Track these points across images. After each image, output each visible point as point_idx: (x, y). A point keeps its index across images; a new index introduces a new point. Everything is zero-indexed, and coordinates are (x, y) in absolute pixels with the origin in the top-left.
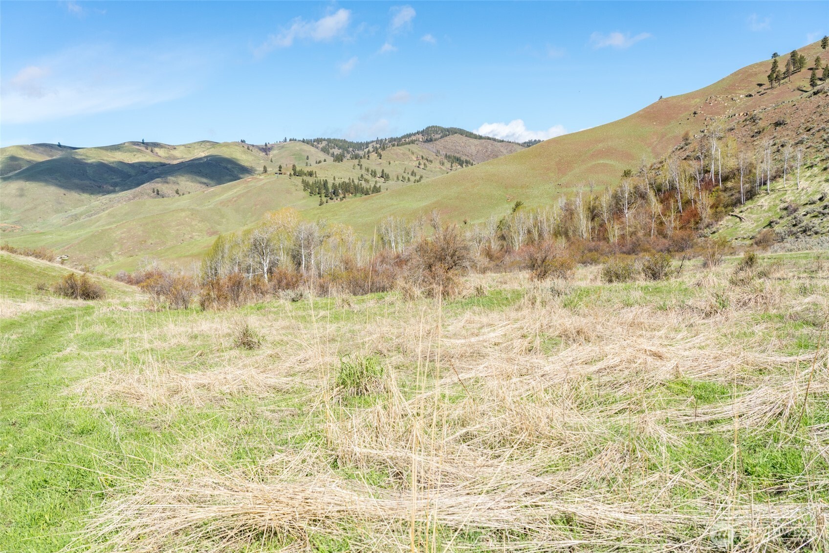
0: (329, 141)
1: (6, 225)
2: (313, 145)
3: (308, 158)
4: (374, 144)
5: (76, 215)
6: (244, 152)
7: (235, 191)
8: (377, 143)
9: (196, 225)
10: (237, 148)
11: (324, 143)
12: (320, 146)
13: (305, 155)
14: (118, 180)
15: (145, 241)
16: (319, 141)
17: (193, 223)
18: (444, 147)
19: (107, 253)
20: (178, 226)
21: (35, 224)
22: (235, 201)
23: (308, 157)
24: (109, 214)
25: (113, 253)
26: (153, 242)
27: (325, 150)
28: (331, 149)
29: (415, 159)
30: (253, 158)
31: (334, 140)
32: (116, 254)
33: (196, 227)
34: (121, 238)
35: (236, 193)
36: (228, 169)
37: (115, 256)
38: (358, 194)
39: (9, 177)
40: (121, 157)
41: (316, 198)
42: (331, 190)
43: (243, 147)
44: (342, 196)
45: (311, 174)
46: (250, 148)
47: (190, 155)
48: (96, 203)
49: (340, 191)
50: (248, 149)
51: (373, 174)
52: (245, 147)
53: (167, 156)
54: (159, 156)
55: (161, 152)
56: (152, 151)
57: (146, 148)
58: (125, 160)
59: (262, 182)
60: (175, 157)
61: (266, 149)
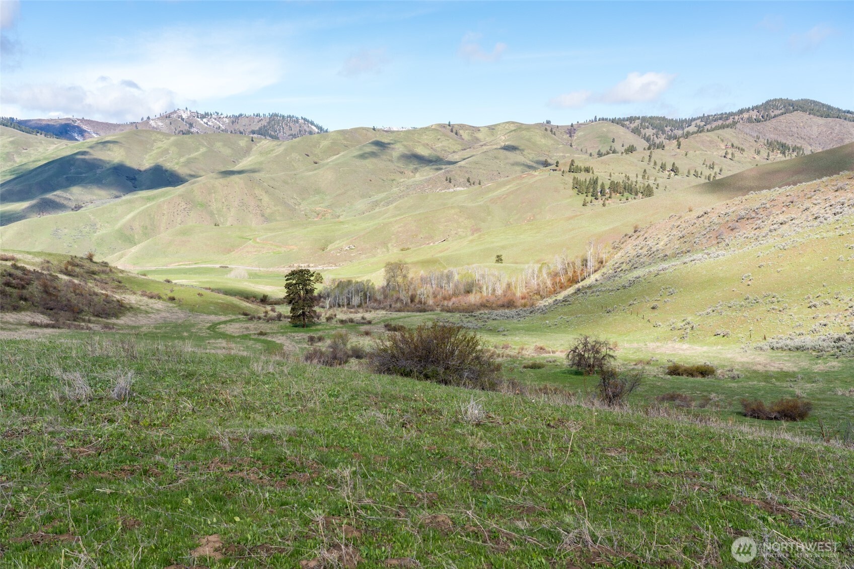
0: (644, 119)
1: (320, 208)
2: (623, 126)
3: (614, 141)
4: (698, 122)
5: (377, 201)
6: (545, 136)
7: (508, 187)
8: (702, 121)
9: (462, 222)
10: (537, 131)
11: (638, 122)
12: (632, 126)
13: (611, 136)
15: (417, 236)
16: (631, 119)
17: (460, 220)
18: (775, 129)
19: (384, 244)
20: (446, 222)
21: (343, 208)
22: (504, 198)
23: (614, 139)
24: (396, 207)
25: (389, 245)
26: (422, 236)
27: (636, 131)
28: (644, 129)
29: (724, 148)
30: (552, 142)
31: (651, 118)
32: (392, 245)
33: (463, 223)
34: (398, 232)
35: (508, 189)
37: (391, 248)
38: (626, 194)
39: (327, 164)
40: (426, 142)
41: (582, 197)
42: (599, 189)
43: (546, 130)
44: (608, 196)
45: (587, 170)
46: (554, 130)
47: (493, 138)
48: (395, 190)
49: (608, 191)
50: (551, 131)
51: (663, 167)
52: (549, 129)
53: (470, 138)
54: (463, 139)
55: (465, 135)
56: (456, 134)
57: (452, 131)
58: (430, 144)
59: (535, 179)
60: (478, 140)
61: (571, 130)
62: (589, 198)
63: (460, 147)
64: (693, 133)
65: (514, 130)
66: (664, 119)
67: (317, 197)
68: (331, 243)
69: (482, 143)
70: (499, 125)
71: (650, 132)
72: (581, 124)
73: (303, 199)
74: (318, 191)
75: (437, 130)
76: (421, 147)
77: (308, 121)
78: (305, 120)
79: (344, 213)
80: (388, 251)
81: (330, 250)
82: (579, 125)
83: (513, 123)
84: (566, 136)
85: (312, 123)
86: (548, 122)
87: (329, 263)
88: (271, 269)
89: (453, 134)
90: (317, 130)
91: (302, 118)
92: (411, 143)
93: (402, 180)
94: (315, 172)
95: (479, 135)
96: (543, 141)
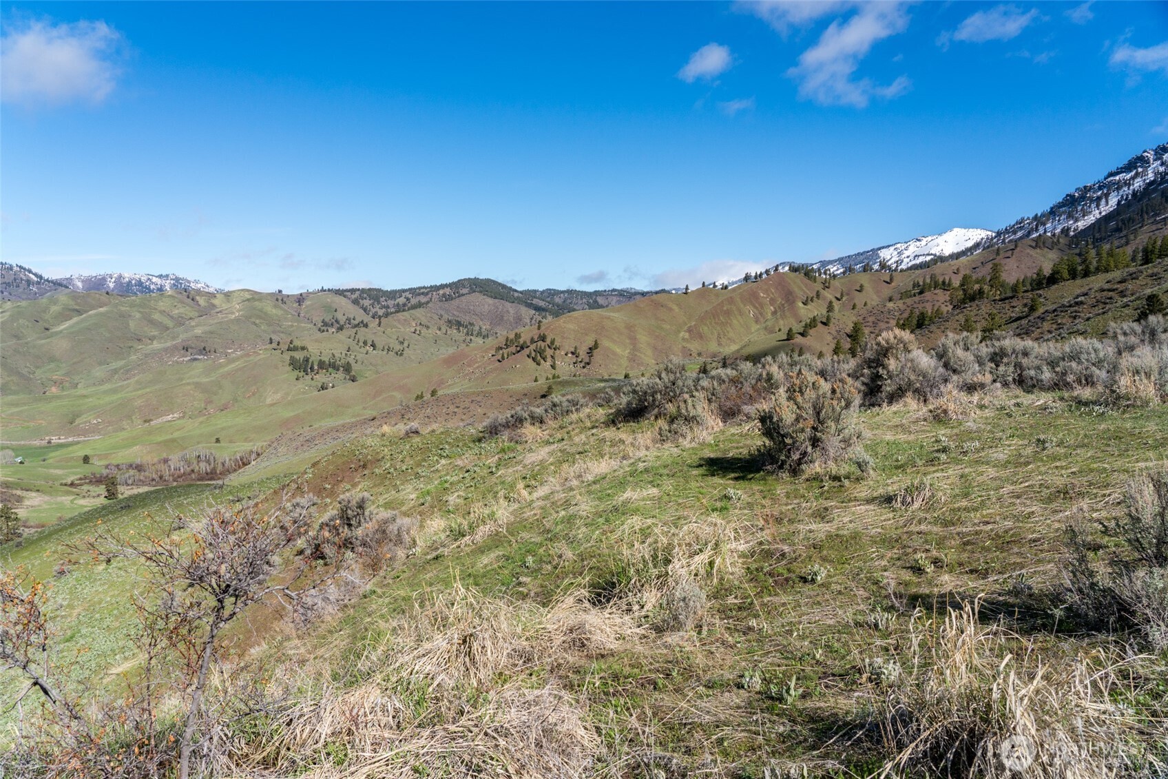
0: (363, 291)
1: (57, 377)
2: (345, 296)
3: (336, 311)
4: (407, 294)
5: (115, 369)
6: (275, 306)
7: (237, 363)
10: (270, 300)
11: (358, 294)
12: (354, 297)
13: (335, 306)
14: (156, 333)
15: (158, 409)
16: (353, 291)
17: (196, 394)
19: (129, 417)
20: (183, 396)
21: (81, 376)
22: (233, 374)
23: (337, 309)
24: (137, 382)
26: (163, 409)
27: (355, 302)
28: (363, 300)
29: (414, 325)
30: (282, 312)
31: (370, 290)
32: (136, 418)
33: (198, 397)
34: (141, 406)
35: (237, 366)
36: (256, 324)
37: (135, 420)
38: (330, 370)
39: (61, 332)
40: (163, 308)
41: (296, 372)
42: (309, 366)
43: (277, 300)
44: (316, 372)
45: (303, 348)
46: (285, 299)
47: (229, 305)
48: (133, 357)
49: (316, 367)
50: (282, 300)
51: (365, 343)
52: (280, 298)
53: (206, 305)
54: (200, 305)
55: (202, 301)
56: (193, 300)
57: (188, 297)
58: (167, 310)
59: (258, 358)
60: (214, 306)
61: (300, 299)
62: (302, 373)
63: (197, 314)
64: (392, 313)
65: (248, 300)
66: (379, 290)
67: (52, 365)
68: (78, 416)
69: (218, 310)
70: (234, 292)
71: (367, 303)
72: (310, 293)
73: (37, 367)
74: (52, 359)
75: (173, 297)
76: (158, 314)
77: (25, 269)
78: (21, 267)
79: (82, 380)
80: (132, 422)
81: (79, 424)
82: (308, 293)
83: (248, 291)
84: (296, 305)
85: (30, 271)
86: (280, 291)
87: (79, 435)
88: (23, 443)
89: (190, 300)
90: (36, 279)
91: (17, 265)
92: (147, 310)
93: (140, 347)
94: (48, 340)
95: (216, 302)
96: (274, 311)
